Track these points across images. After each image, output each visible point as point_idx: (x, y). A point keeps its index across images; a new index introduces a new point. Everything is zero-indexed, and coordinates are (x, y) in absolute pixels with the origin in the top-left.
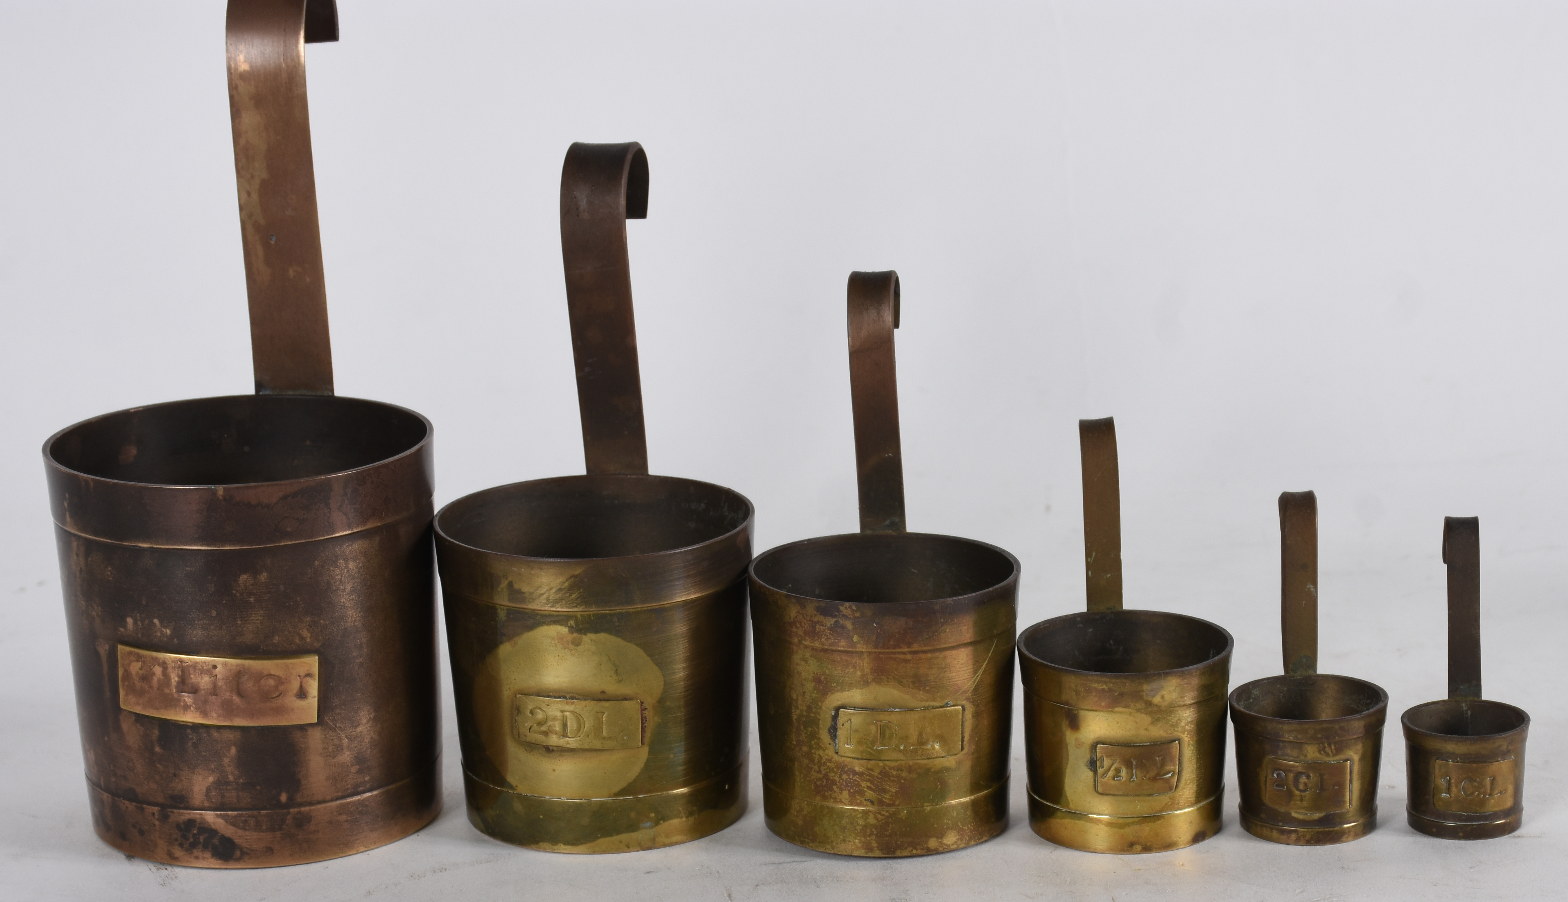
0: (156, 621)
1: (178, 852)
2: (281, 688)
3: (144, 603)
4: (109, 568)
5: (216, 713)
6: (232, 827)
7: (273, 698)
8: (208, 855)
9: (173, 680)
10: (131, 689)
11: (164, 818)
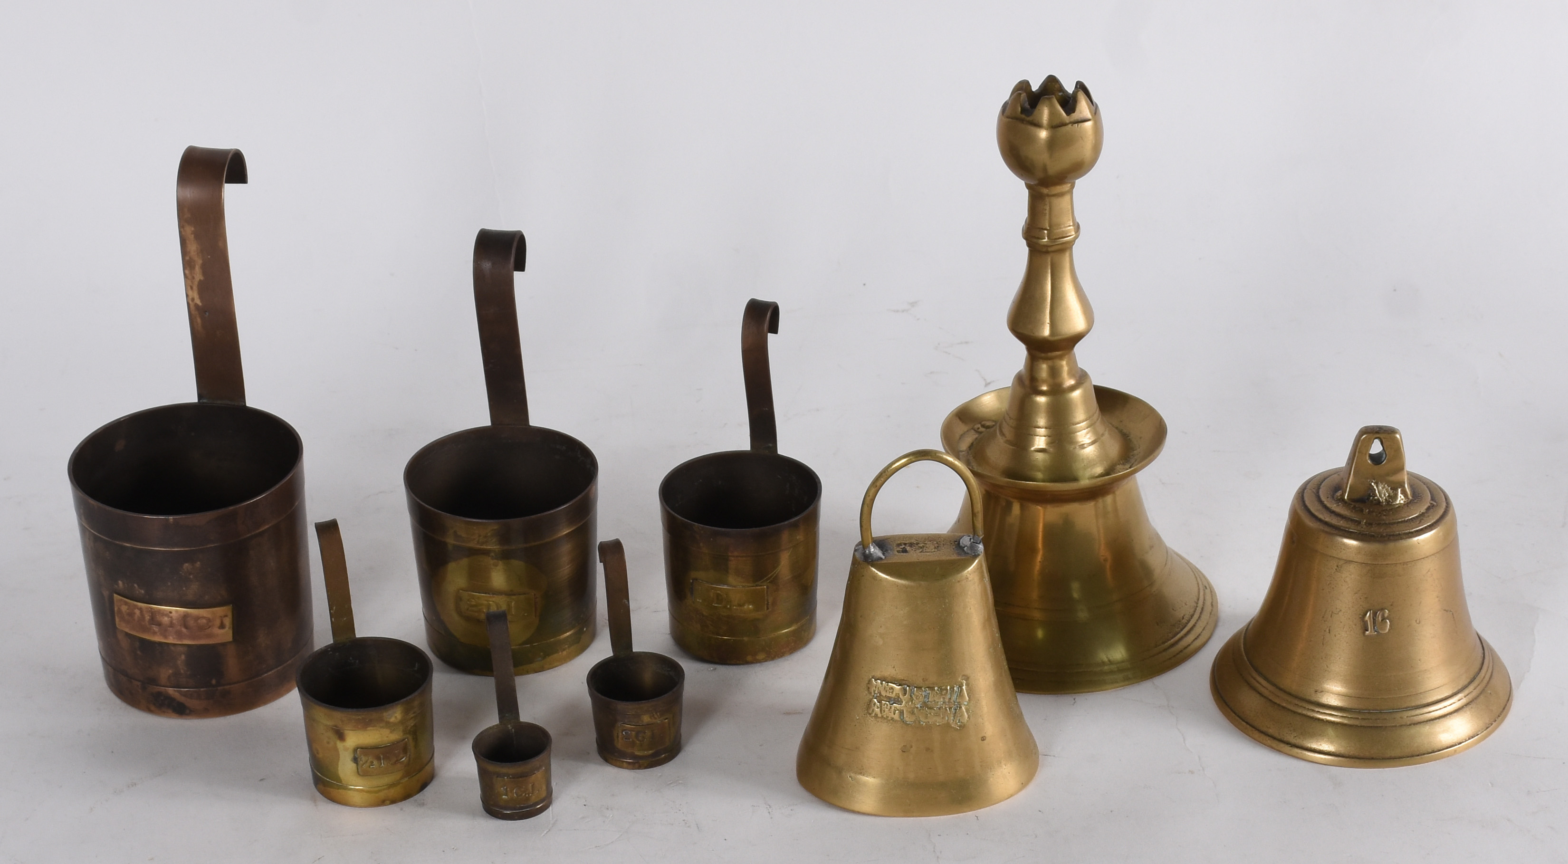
0: (136, 585)
1: (153, 708)
2: (210, 624)
3: (128, 574)
4: (110, 554)
5: (173, 637)
6: (183, 697)
7: (205, 629)
8: (170, 711)
9: (146, 618)
10: (122, 619)
11: (146, 689)
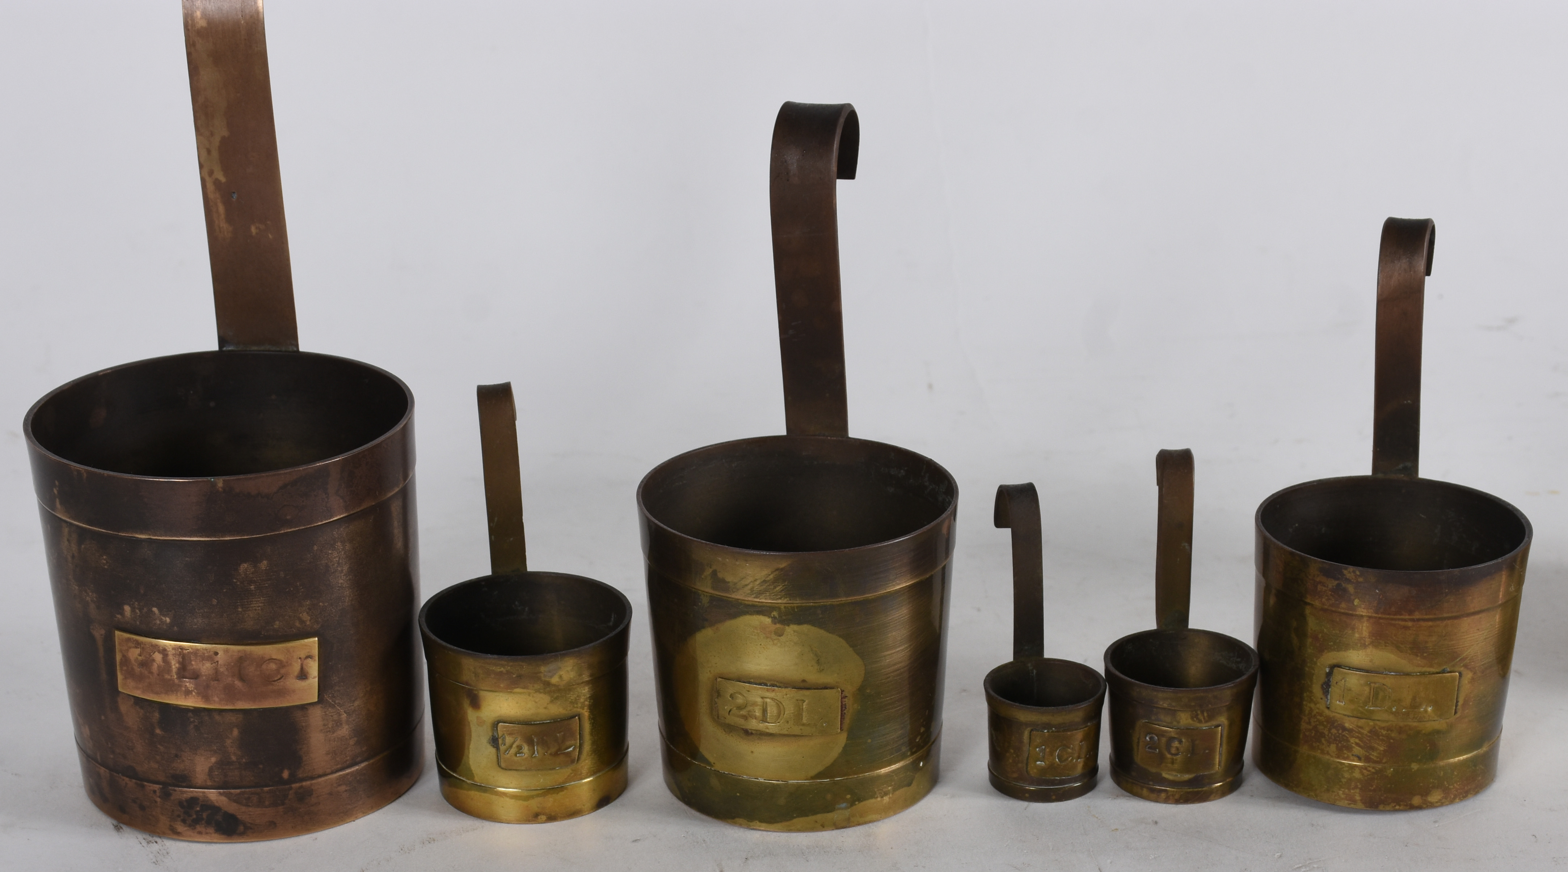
0: (155, 609)
1: (182, 829)
2: (283, 671)
3: (142, 592)
4: (104, 557)
5: (218, 697)
6: (235, 804)
7: (274, 681)
8: (211, 830)
9: (173, 667)
10: (130, 674)
11: (166, 795)
